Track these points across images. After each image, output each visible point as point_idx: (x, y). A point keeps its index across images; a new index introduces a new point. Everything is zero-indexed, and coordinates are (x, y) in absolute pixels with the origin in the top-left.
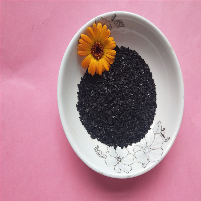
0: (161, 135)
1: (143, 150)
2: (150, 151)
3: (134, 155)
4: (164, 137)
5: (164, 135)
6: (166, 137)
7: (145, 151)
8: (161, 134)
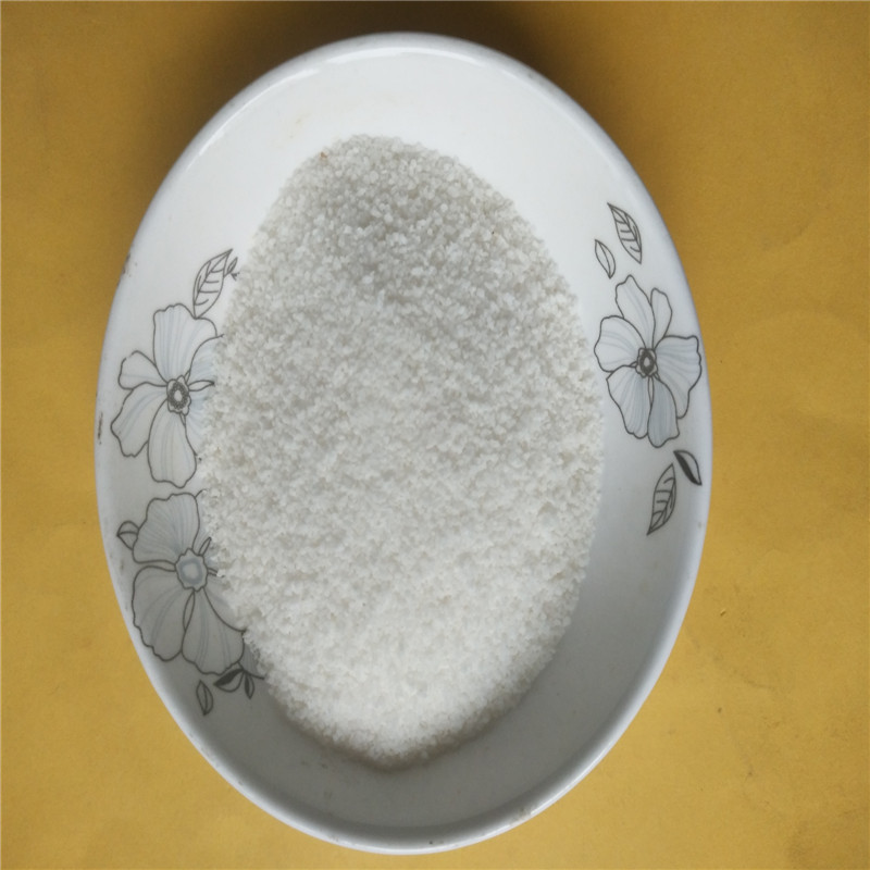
3: (186, 489)
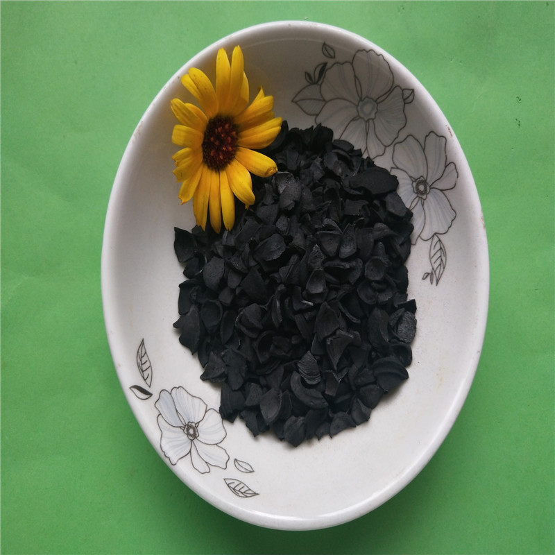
0: (321, 80)
1: (371, 121)
2: (367, 99)
4: (325, 64)
5: (320, 67)
6: (324, 59)
7: (372, 116)
8: (320, 83)
